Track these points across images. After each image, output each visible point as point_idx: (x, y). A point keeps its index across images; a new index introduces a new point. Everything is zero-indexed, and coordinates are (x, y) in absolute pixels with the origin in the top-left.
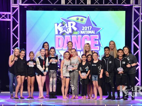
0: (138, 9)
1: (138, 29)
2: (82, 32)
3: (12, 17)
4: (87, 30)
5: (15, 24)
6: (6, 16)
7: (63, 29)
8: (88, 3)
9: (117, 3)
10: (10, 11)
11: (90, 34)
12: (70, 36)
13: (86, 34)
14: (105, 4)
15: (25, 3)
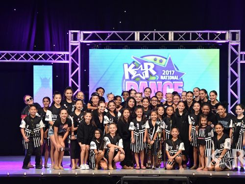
0: (236, 47)
1: (237, 72)
2: (162, 78)
3: (70, 58)
4: (169, 75)
5: (74, 66)
6: (63, 57)
7: (136, 72)
8: (170, 39)
9: (209, 39)
10: (68, 51)
11: (172, 80)
12: (146, 82)
13: (167, 80)
14: (192, 40)
15: (88, 40)
